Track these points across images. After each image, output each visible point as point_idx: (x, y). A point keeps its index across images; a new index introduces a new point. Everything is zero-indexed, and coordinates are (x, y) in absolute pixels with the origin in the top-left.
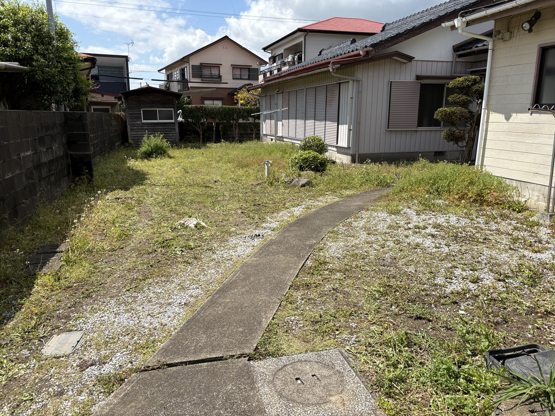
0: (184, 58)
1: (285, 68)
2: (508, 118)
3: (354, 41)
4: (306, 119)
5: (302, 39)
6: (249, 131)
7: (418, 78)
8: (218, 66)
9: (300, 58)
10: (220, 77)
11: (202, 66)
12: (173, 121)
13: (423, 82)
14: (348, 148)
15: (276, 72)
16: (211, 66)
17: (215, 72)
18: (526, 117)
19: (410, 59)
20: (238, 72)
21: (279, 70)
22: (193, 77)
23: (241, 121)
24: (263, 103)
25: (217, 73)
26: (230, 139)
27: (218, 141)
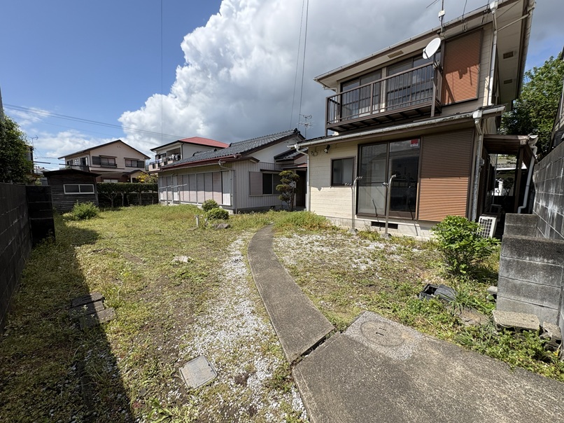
0: (85, 151)
1: (170, 163)
2: (320, 190)
3: (215, 150)
4: (197, 190)
5: (180, 146)
6: (149, 199)
7: (261, 170)
8: (114, 158)
9: (179, 157)
10: (116, 165)
11: (100, 157)
12: (93, 193)
13: (265, 172)
14: (231, 206)
15: (163, 164)
16: (108, 158)
17: (111, 162)
18: (329, 189)
19: (258, 161)
20: (129, 163)
21: (165, 163)
22: (93, 164)
23: (143, 192)
24: (161, 181)
25: (113, 162)
26: (136, 204)
27: (127, 205)
